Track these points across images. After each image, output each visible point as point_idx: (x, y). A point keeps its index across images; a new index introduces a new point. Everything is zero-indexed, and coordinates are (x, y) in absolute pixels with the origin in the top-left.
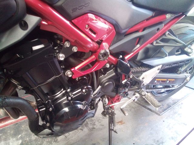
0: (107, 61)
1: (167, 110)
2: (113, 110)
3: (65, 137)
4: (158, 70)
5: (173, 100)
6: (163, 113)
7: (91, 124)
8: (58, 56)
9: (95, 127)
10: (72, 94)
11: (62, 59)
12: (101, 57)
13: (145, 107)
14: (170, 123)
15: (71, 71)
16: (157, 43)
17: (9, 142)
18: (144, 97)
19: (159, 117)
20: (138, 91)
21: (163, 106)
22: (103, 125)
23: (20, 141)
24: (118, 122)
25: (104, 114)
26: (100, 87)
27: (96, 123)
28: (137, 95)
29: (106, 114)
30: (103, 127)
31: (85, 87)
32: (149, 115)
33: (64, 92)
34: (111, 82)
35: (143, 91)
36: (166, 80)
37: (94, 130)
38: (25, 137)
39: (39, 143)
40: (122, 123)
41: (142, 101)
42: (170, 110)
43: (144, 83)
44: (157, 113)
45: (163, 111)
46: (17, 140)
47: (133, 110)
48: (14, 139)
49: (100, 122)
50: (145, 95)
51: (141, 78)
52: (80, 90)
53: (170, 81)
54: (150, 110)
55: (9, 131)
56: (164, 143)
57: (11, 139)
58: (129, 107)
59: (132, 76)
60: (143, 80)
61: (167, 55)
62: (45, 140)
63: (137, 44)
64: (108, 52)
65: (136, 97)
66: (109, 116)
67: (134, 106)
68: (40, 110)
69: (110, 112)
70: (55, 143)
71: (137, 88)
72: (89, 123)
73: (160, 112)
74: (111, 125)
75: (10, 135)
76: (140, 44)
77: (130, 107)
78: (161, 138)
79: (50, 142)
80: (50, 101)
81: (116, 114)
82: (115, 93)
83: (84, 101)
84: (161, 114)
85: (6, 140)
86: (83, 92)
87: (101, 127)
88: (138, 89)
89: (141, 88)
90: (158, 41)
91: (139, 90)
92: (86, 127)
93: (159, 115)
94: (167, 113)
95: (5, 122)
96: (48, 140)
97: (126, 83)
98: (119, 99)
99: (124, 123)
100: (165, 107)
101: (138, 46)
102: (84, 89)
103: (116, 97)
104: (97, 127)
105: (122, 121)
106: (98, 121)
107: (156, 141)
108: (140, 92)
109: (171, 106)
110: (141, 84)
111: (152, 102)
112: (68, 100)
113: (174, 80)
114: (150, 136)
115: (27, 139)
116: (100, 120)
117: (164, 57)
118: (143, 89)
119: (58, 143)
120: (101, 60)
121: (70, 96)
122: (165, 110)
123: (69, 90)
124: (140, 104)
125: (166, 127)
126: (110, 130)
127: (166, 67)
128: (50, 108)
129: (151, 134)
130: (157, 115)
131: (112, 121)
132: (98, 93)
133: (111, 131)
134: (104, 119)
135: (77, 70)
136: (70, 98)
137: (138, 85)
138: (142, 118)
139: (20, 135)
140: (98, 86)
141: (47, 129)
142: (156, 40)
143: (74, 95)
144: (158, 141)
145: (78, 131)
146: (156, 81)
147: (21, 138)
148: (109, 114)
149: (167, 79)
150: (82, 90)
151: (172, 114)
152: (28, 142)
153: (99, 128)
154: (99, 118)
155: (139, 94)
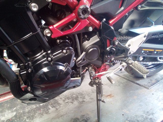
0: (89, 22)
1: (156, 84)
2: (100, 81)
3: (56, 109)
4: (145, 37)
5: (161, 75)
6: (151, 87)
7: (81, 97)
8: (30, 6)
9: (85, 100)
10: (53, 55)
11: (35, 9)
12: (81, 14)
13: (134, 82)
14: (160, 96)
15: (50, 30)
16: (142, 7)
17: (5, 114)
18: (131, 65)
19: (148, 90)
20: (124, 60)
21: (152, 81)
22: (92, 99)
23: (15, 113)
24: (107, 96)
25: (91, 84)
26: (84, 53)
27: (85, 97)
28: (124, 64)
29: (94, 84)
30: (93, 100)
31: (66, 48)
32: (137, 89)
33: (44, 53)
34: (95, 49)
35: (129, 60)
36: (153, 50)
37: (83, 103)
38: (19, 109)
39: (31, 114)
40: (111, 96)
41: (130, 77)
42: (159, 84)
43: (130, 50)
44: (145, 87)
45: (152, 85)
46: (12, 112)
47: (121, 85)
48: (10, 111)
49: (90, 96)
50: (132, 64)
51: (127, 45)
52: (61, 51)
53: (158, 51)
54: (138, 84)
55: (6, 105)
56: (155, 114)
57: (7, 111)
58: (117, 82)
59: (117, 42)
60: (129, 47)
61: (154, 24)
62: (38, 112)
63: (121, 7)
64: (88, 8)
65: (123, 66)
66: (97, 86)
67: (123, 82)
68: (21, 73)
69: (97, 81)
70: (47, 115)
71: (123, 56)
72: (79, 97)
73: (148, 86)
74: (98, 95)
75: (6, 108)
76: (123, 7)
77: (119, 82)
78: (151, 110)
79: (42, 114)
80: (30, 63)
81: (103, 85)
82: (101, 62)
83: (66, 62)
84: (150, 88)
85: (2, 112)
86: (63, 53)
87: (91, 100)
88: (125, 57)
89: (128, 57)
90: (143, 5)
91: (126, 59)
92: (76, 100)
93: (148, 89)
94: (155, 87)
95: (4, 97)
96: (39, 112)
97: (111, 49)
98: (105, 69)
99: (113, 97)
100: (154, 81)
101: (122, 8)
102: (64, 50)
103: (102, 66)
104: (87, 100)
105: (111, 95)
106: (88, 95)
107: (146, 112)
108: (126, 61)
109: (159, 81)
110: (128, 52)
111: (140, 69)
112: (48, 61)
113: (162, 51)
114: (139, 107)
115: (21, 111)
116: (90, 94)
117: (150, 26)
118: (129, 58)
119: (50, 115)
120: (81, 17)
121: (50, 57)
122: (154, 84)
123: (49, 52)
124: (128, 80)
125: (156, 100)
126: (98, 100)
127: (152, 37)
128: (30, 69)
129: (140, 105)
130: (145, 89)
131: (99, 91)
132: (83, 59)
133: (99, 102)
134: (93, 93)
135: (56, 28)
136: (49, 59)
137: (124, 53)
138: (131, 91)
139: (15, 108)
140: (82, 52)
141: (29, 94)
142: (141, 4)
143: (54, 56)
144: (148, 112)
145: (68, 104)
146: (143, 52)
147: (16, 110)
148: (96, 84)
149: (155, 49)
150: (62, 51)
151: (161, 88)
152: (21, 114)
153: (89, 101)
154: (89, 92)
155: (126, 63)
